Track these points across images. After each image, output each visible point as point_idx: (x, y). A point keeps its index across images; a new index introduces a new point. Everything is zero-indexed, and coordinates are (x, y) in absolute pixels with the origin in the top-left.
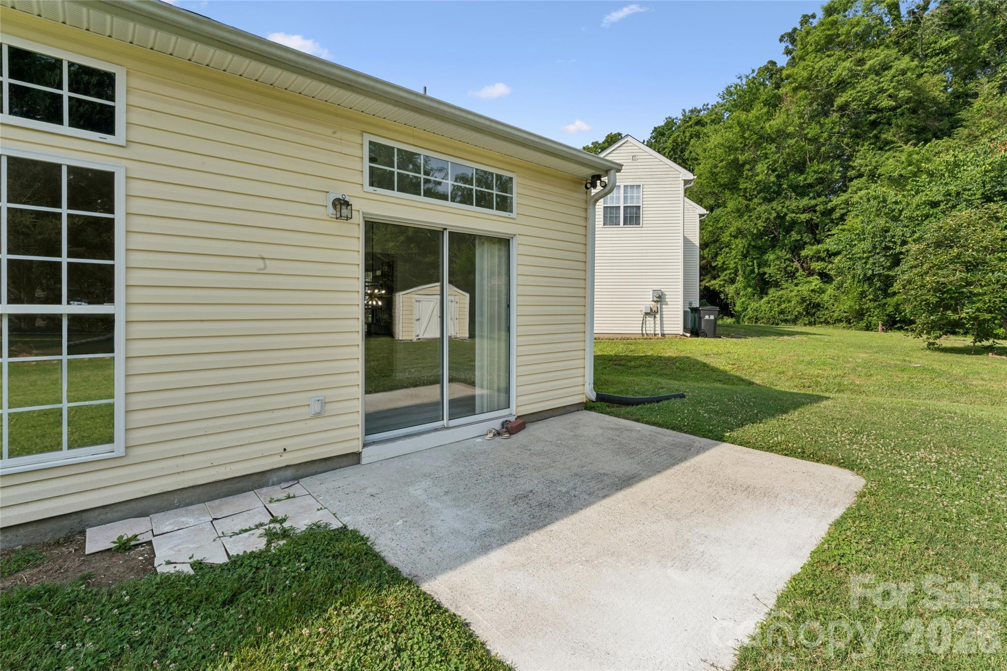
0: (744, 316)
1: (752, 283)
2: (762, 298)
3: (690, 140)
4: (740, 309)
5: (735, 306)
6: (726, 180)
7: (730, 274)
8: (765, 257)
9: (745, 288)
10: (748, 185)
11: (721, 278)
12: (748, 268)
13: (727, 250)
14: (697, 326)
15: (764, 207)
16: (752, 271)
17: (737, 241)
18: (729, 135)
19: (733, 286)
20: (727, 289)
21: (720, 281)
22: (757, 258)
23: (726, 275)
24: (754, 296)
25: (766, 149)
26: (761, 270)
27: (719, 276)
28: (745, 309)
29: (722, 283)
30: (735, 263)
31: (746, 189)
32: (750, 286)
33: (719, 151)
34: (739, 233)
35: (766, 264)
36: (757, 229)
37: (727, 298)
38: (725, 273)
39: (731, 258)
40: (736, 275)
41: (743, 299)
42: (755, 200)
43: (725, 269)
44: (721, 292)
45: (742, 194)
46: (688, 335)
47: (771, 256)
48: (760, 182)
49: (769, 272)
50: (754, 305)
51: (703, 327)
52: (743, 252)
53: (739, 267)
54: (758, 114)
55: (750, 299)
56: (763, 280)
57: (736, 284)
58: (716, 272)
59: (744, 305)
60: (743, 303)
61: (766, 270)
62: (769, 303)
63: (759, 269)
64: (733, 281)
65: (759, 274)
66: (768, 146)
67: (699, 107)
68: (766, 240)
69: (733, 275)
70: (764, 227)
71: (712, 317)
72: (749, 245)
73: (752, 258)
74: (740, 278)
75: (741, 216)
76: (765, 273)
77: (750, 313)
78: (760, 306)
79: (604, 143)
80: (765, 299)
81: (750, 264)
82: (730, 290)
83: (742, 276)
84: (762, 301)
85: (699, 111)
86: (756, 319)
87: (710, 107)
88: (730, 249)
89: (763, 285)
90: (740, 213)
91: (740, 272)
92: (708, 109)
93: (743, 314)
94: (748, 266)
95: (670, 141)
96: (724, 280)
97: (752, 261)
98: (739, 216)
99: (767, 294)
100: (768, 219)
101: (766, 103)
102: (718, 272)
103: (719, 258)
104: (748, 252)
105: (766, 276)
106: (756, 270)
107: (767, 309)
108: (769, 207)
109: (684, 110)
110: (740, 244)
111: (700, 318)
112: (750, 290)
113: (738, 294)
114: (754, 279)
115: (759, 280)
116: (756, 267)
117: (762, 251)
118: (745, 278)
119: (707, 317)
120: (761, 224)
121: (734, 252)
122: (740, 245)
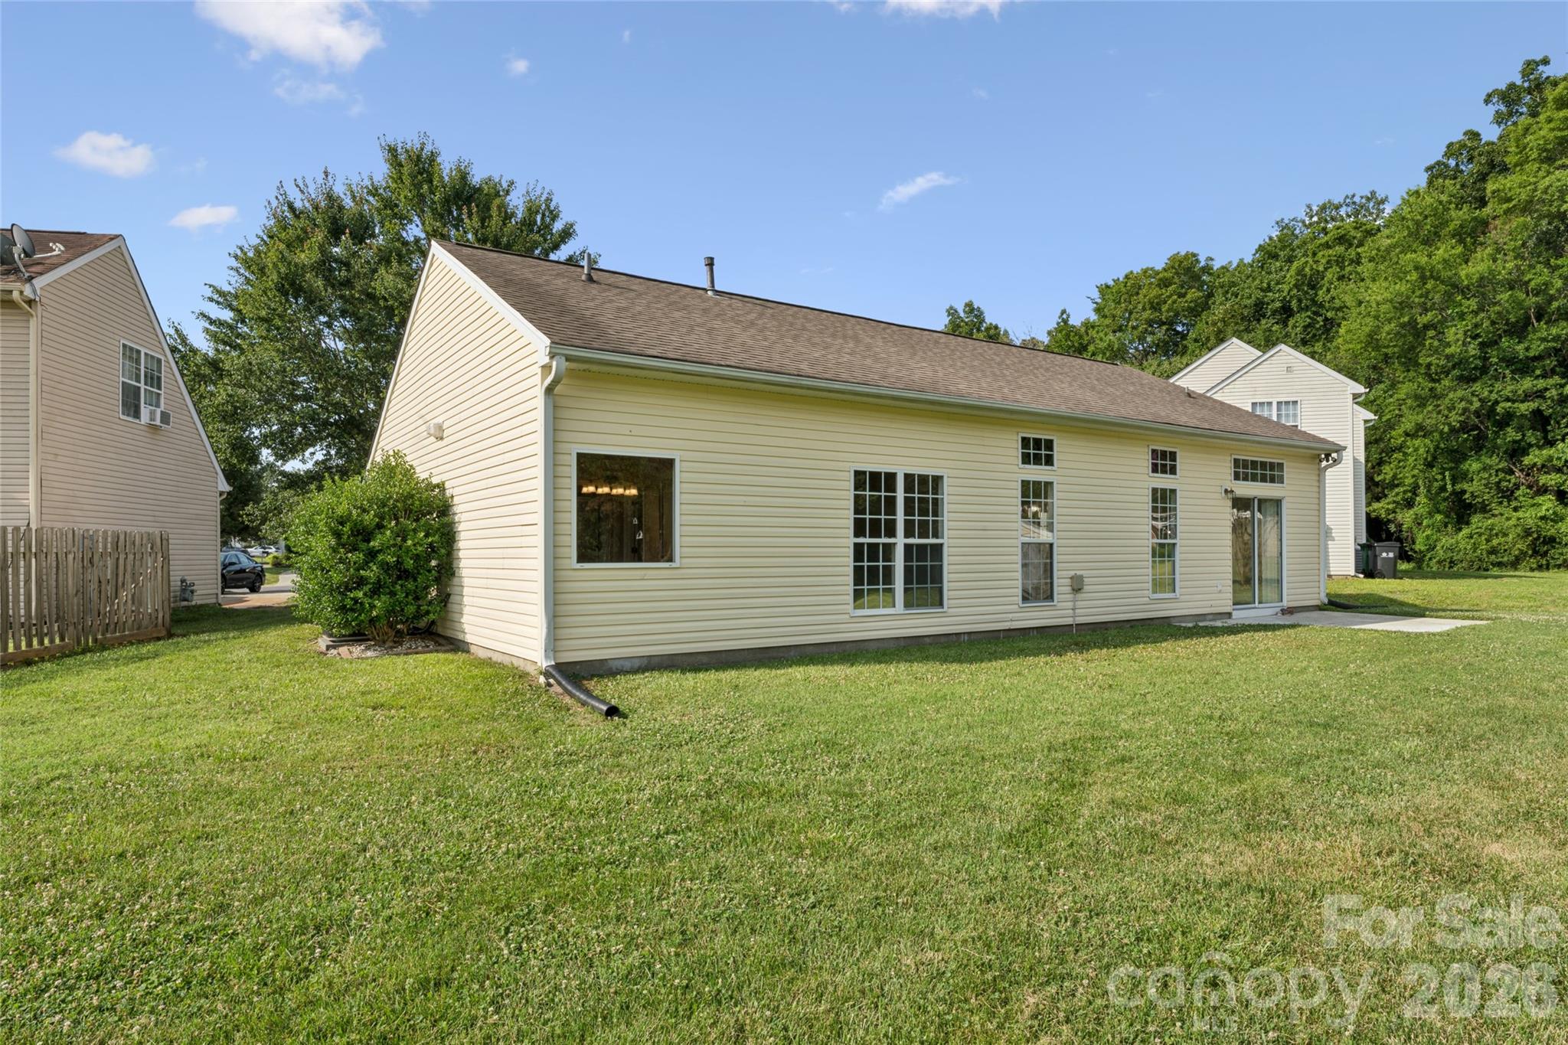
0: (1430, 559)
1: (1443, 506)
2: (1460, 529)
3: (1326, 269)
4: (1423, 548)
5: (1414, 543)
6: (1396, 350)
7: (1405, 492)
8: (1465, 466)
9: (1431, 514)
10: (1433, 359)
11: (1390, 499)
12: (1436, 484)
13: (1400, 456)
14: (1371, 567)
15: (1460, 393)
16: (1443, 489)
17: (1417, 442)
18: (1402, 287)
19: (1411, 512)
20: (1399, 517)
21: (1388, 504)
22: (1451, 469)
23: (1397, 494)
24: (1446, 526)
25: (1461, 305)
26: (1458, 487)
27: (1386, 496)
28: (1432, 548)
29: (1391, 506)
30: (1413, 476)
31: (1429, 365)
32: (1439, 512)
33: (1384, 308)
34: (1420, 431)
35: (1465, 476)
36: (1449, 424)
37: (1401, 531)
38: (1397, 490)
39: (1408, 468)
40: (1415, 494)
41: (1429, 532)
42: (1446, 382)
43: (1397, 486)
44: (1389, 521)
45: (1423, 371)
46: (1362, 576)
47: (1473, 465)
48: (1453, 356)
49: (1471, 489)
50: (1446, 541)
51: (1379, 567)
52: (1426, 459)
53: (1420, 482)
54: (1446, 256)
55: (1439, 531)
56: (1462, 501)
57: (1416, 508)
58: (1380, 489)
59: (1431, 542)
60: (1428, 538)
61: (1465, 486)
62: (1471, 537)
63: (1453, 485)
64: (1409, 504)
65: (1454, 493)
66: (1466, 303)
67: (1337, 199)
68: (1466, 440)
69: (1410, 494)
70: (1460, 422)
71: (1391, 555)
72: (1437, 447)
73: (1443, 468)
74: (1421, 499)
75: (1422, 405)
76: (1464, 492)
77: (1440, 553)
78: (1457, 543)
79: (1165, 270)
80: (1465, 531)
81: (1439, 477)
82: (1406, 517)
83: (1426, 496)
84: (1461, 535)
85: (1338, 207)
86: (1451, 562)
87: (1357, 199)
88: (1405, 454)
89: (1461, 511)
90: (1421, 402)
91: (1422, 490)
92: (1354, 203)
93: (1429, 555)
94: (1436, 480)
95: (1292, 272)
96: (1394, 502)
97: (1443, 474)
98: (1419, 406)
99: (1468, 523)
100: (1465, 410)
101: (1459, 235)
102: (1384, 489)
103: (1386, 469)
104: (1435, 458)
105: (1466, 496)
106: (1449, 487)
107: (1469, 547)
108: (1467, 393)
109: (1309, 206)
110: (1421, 447)
111: (1376, 556)
112: (1439, 517)
113: (1420, 524)
114: (1445, 499)
115: (1453, 502)
116: (1448, 482)
117: (1458, 456)
118: (1430, 499)
119: (1384, 555)
120: (1455, 419)
121: (1411, 459)
122: (1422, 451)
